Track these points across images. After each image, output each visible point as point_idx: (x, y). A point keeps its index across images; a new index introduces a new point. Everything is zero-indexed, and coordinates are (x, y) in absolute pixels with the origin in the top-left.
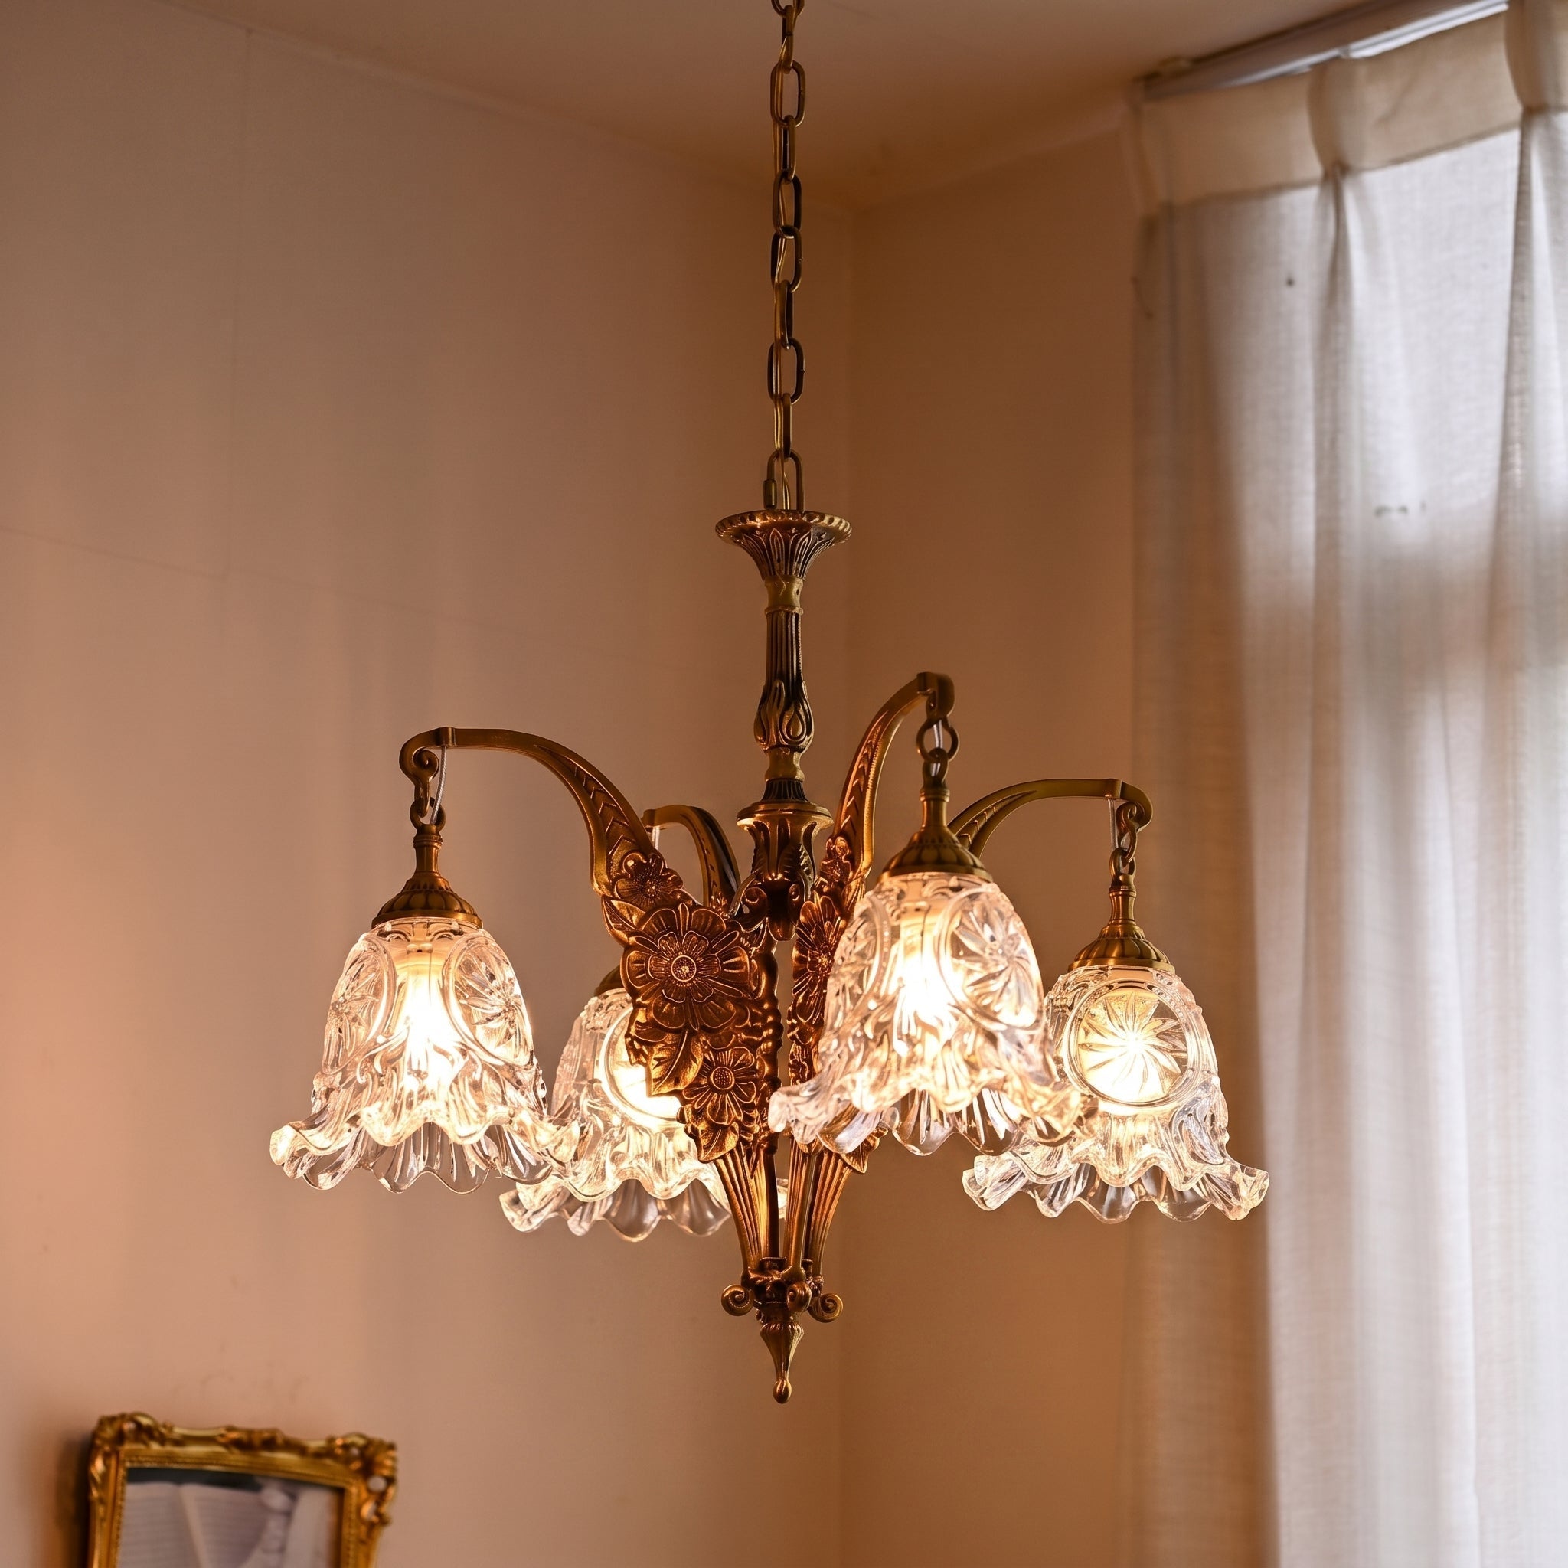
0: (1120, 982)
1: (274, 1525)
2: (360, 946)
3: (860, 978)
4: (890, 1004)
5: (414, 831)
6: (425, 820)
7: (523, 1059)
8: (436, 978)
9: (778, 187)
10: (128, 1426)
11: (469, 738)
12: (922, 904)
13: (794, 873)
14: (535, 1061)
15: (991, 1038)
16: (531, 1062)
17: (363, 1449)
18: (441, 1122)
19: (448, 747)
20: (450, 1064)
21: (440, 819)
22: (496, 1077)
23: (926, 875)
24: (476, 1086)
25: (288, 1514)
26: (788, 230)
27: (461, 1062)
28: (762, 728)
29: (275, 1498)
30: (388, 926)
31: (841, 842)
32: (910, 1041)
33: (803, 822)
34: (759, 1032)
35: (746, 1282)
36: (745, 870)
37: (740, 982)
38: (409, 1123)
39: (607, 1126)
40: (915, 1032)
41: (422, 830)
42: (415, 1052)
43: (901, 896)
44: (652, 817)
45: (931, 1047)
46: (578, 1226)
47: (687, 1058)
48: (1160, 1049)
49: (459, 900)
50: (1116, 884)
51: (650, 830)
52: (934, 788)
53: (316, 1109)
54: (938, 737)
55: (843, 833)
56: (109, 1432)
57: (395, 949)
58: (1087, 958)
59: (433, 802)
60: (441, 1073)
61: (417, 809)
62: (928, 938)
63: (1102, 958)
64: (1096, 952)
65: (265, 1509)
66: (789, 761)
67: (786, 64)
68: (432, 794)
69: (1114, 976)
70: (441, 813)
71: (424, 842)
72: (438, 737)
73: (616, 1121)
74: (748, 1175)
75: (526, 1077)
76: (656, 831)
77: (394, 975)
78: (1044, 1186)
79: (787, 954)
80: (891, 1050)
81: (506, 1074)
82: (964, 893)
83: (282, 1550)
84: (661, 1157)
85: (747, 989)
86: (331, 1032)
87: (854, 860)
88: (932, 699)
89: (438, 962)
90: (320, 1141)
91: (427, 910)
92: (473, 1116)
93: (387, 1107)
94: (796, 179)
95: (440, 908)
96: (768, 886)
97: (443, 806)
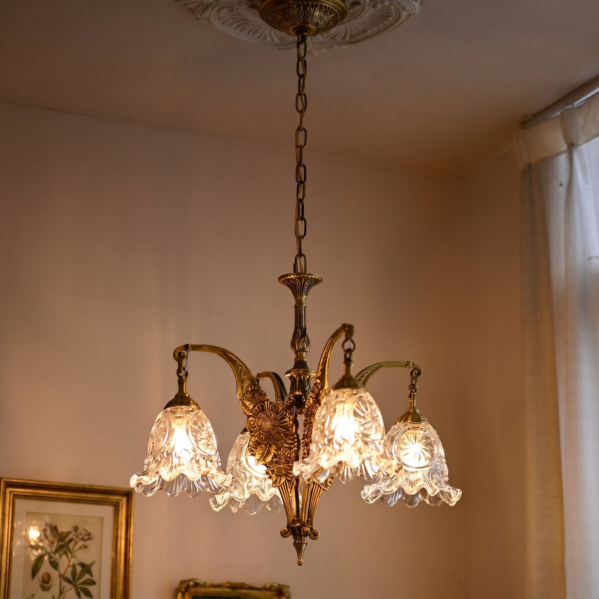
0: (412, 428)
2: (160, 416)
3: (323, 424)
4: (333, 433)
5: (178, 378)
6: (181, 375)
7: (213, 453)
8: (184, 426)
9: (298, 167)
10: (191, 583)
11: (196, 348)
12: (344, 399)
13: (304, 392)
14: (218, 453)
15: (366, 443)
16: (216, 453)
18: (185, 473)
19: (190, 351)
20: (189, 454)
21: (187, 374)
22: (204, 458)
23: (345, 390)
24: (197, 461)
26: (302, 183)
27: (193, 454)
28: (293, 345)
30: (169, 409)
31: (318, 381)
32: (340, 445)
33: (307, 374)
34: (293, 444)
35: (288, 527)
36: (288, 391)
37: (286, 427)
38: (175, 474)
39: (245, 477)
40: (341, 442)
41: (180, 378)
42: (177, 450)
43: (337, 397)
44: (260, 376)
45: (346, 447)
46: (234, 510)
47: (269, 453)
48: (425, 450)
49: (193, 400)
50: (410, 396)
52: (348, 362)
53: (145, 469)
54: (348, 345)
55: (319, 378)
56: (184, 585)
57: (172, 416)
58: (401, 419)
59: (184, 369)
60: (186, 457)
61: (179, 371)
62: (346, 411)
63: (406, 421)
64: (404, 418)
66: (302, 355)
67: (300, 128)
68: (184, 365)
69: (410, 426)
70: (187, 372)
71: (181, 382)
72: (186, 347)
73: (248, 474)
74: (289, 492)
75: (215, 459)
76: (260, 380)
77: (170, 425)
78: (388, 495)
79: (301, 419)
80: (333, 448)
81: (208, 458)
82: (357, 396)
84: (263, 487)
85: (289, 430)
86: (150, 445)
87: (322, 387)
88: (347, 332)
89: (185, 421)
90: (147, 480)
91: (182, 404)
92: (197, 472)
93: (168, 469)
94: (304, 165)
95: (187, 403)
96: (295, 396)
97: (187, 370)
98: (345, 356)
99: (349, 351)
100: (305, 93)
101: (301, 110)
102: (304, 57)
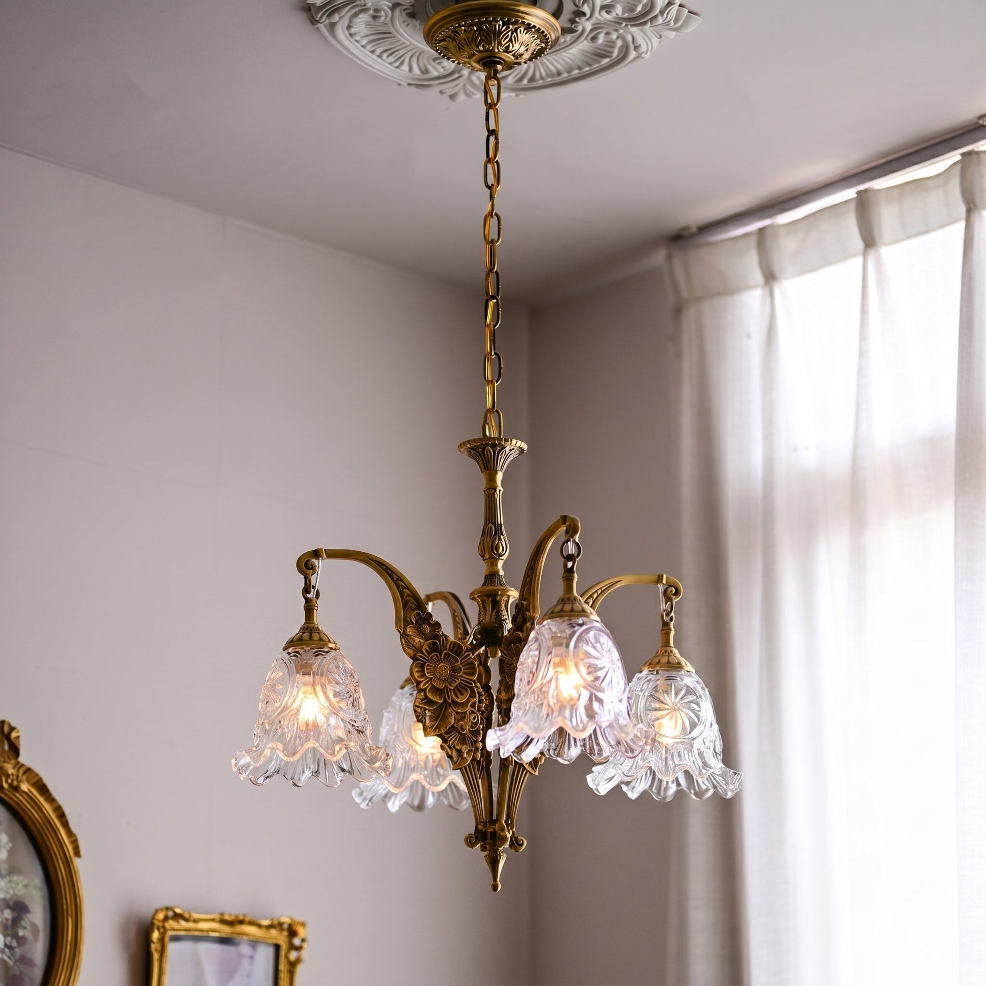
1: (245, 963)
5: (304, 601)
6: (309, 596)
9: (488, 275)
10: (170, 914)
11: (333, 554)
17: (290, 926)
19: (322, 559)
21: (317, 595)
25: (252, 957)
26: (493, 297)
29: (245, 949)
30: (291, 650)
35: (476, 830)
41: (308, 600)
44: (429, 598)
47: (445, 717)
49: (328, 638)
51: (427, 604)
52: (569, 575)
54: (570, 548)
56: (161, 916)
58: (650, 664)
59: (314, 587)
61: (306, 590)
63: (657, 665)
64: (654, 662)
65: (241, 956)
66: (496, 565)
67: (491, 214)
68: (313, 583)
69: (665, 674)
70: (318, 592)
71: (309, 609)
72: (316, 554)
74: (478, 777)
76: (430, 604)
78: (629, 782)
79: (494, 664)
83: (249, 976)
88: (567, 528)
91: (311, 641)
94: (496, 272)
95: (318, 640)
96: (486, 629)
97: (319, 589)
98: (565, 566)
99: (570, 558)
100: (499, 161)
101: (492, 185)
102: (496, 104)
